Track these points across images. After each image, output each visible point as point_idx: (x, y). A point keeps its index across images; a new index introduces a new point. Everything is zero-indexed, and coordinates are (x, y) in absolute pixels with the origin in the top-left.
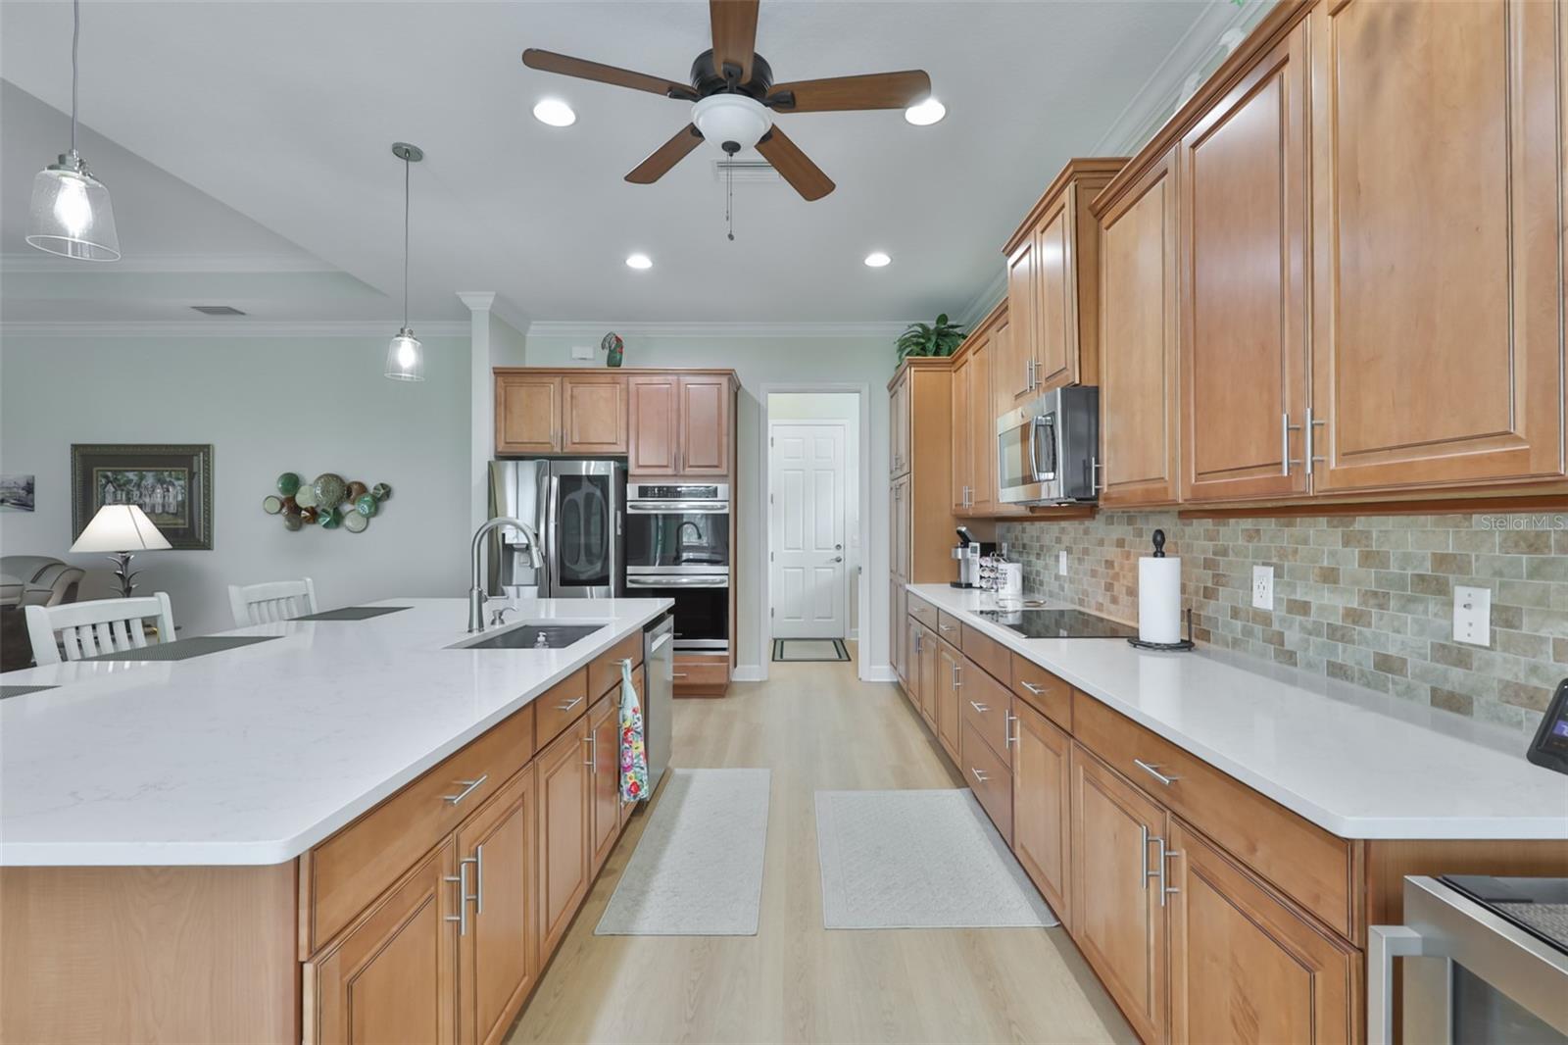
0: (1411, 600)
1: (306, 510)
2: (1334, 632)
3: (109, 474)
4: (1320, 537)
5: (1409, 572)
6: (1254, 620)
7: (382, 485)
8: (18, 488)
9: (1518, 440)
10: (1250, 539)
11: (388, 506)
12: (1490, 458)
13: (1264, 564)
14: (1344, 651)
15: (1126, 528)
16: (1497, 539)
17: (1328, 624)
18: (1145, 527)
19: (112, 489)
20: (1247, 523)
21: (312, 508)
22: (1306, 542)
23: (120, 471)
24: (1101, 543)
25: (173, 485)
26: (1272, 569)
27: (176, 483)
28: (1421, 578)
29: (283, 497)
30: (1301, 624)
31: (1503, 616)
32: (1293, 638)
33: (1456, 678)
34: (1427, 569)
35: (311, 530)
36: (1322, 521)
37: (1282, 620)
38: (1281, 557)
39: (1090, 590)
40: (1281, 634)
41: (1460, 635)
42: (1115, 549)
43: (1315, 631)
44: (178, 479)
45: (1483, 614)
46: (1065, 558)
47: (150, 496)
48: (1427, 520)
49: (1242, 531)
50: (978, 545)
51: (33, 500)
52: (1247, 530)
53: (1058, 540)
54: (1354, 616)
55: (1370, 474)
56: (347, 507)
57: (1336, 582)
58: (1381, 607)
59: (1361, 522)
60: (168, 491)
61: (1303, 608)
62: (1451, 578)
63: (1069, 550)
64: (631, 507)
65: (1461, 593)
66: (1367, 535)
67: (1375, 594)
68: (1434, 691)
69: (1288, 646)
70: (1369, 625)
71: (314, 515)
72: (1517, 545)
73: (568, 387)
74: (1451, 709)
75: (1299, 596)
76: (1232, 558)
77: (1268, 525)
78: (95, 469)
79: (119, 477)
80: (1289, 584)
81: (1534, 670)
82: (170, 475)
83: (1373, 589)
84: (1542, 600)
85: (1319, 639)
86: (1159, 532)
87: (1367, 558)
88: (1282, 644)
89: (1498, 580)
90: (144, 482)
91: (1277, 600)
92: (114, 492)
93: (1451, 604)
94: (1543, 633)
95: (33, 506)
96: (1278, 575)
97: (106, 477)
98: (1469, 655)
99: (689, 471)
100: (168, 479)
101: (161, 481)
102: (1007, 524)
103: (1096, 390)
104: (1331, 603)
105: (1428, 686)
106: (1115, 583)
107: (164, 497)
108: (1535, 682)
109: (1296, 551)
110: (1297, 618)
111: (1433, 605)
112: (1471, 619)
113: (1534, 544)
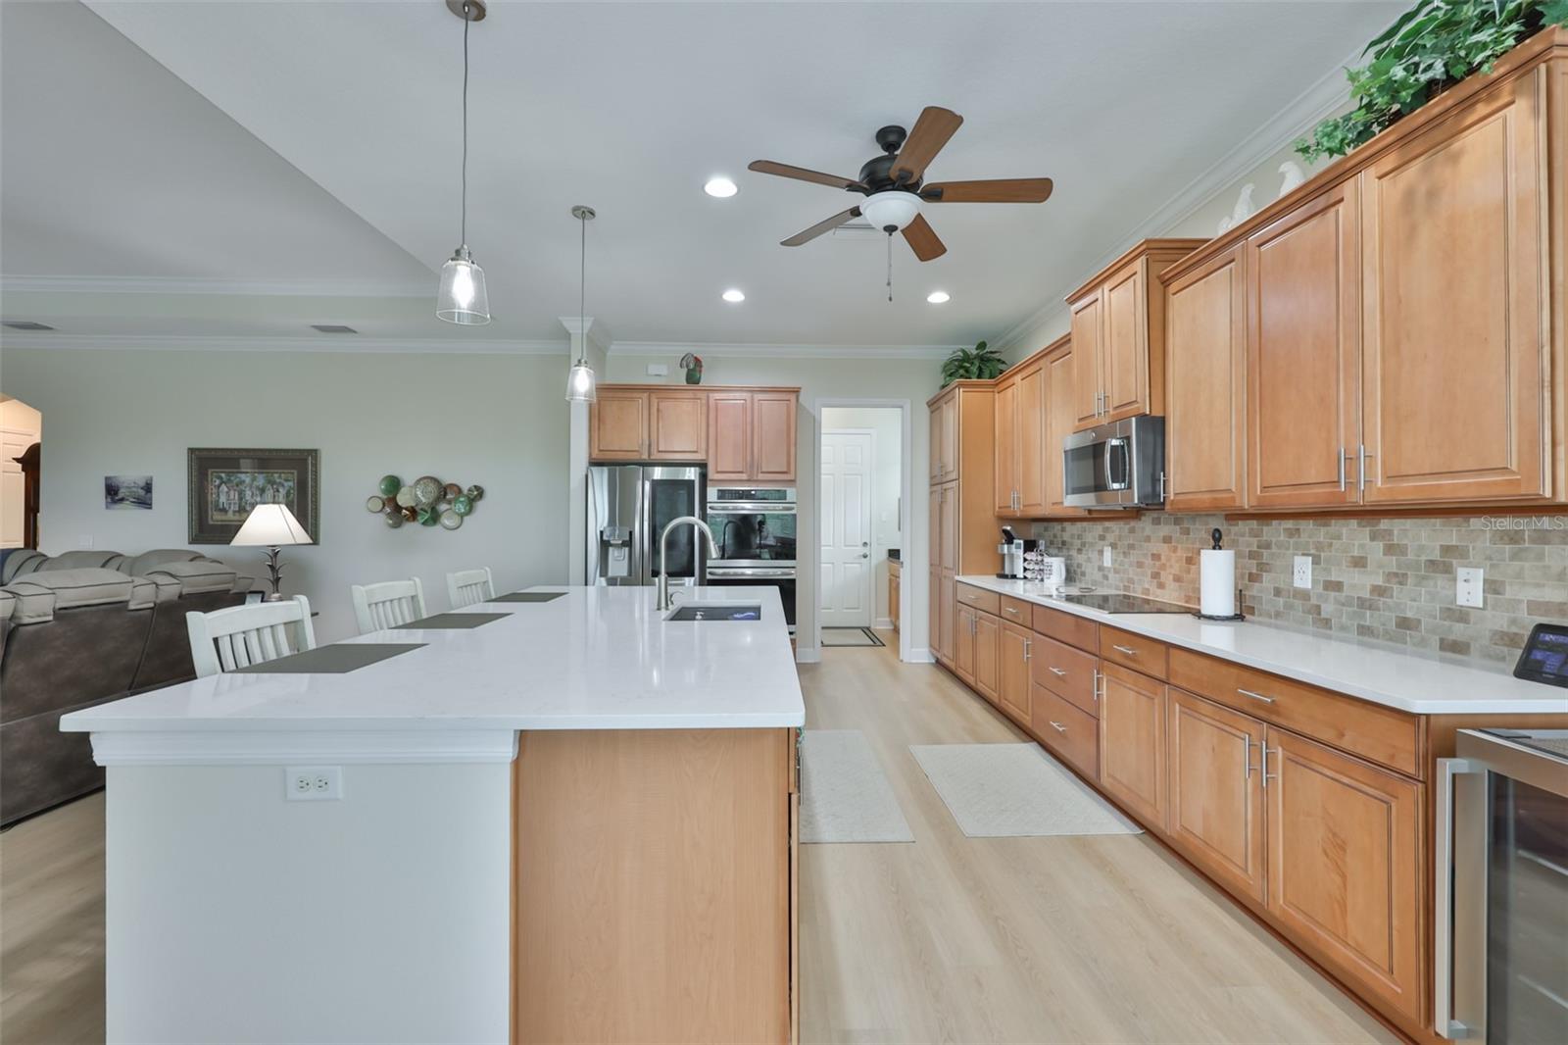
0: (1424, 578)
1: (406, 509)
2: (1362, 603)
3: (223, 475)
4: (1353, 536)
5: (1424, 558)
6: (1294, 597)
7: (475, 487)
8: (138, 487)
9: (1513, 473)
10: (1291, 535)
11: (480, 505)
12: (1495, 483)
13: (1303, 555)
14: (1371, 616)
15: (1173, 527)
16: (1488, 535)
17: (1358, 598)
18: (1192, 527)
19: (226, 489)
20: (1289, 524)
21: (412, 507)
22: (1339, 537)
23: (233, 473)
24: (1148, 539)
25: (283, 486)
26: (1310, 558)
27: (286, 484)
28: (1432, 562)
29: (385, 497)
30: (1335, 598)
31: (1492, 587)
32: (1328, 609)
33: (1458, 631)
34: (1436, 555)
35: (412, 528)
36: (1353, 523)
37: (1320, 596)
38: (1317, 549)
39: (1136, 578)
40: (1318, 607)
41: (1461, 601)
42: (1162, 544)
43: (1348, 603)
44: (287, 480)
45: (1478, 587)
46: (1109, 554)
47: (261, 495)
48: (1437, 522)
49: (1285, 529)
50: (1022, 542)
51: (151, 499)
52: (1289, 529)
53: (1102, 538)
54: (1379, 591)
55: (1408, 491)
56: (443, 507)
57: (1364, 566)
58: (1401, 583)
59: (1385, 524)
60: (278, 491)
61: (1337, 586)
62: (1455, 562)
63: (1114, 546)
64: (710, 508)
65: (1462, 572)
66: (1390, 533)
67: (1396, 575)
68: (1442, 640)
69: (1324, 615)
70: (1392, 597)
71: (414, 513)
72: (1502, 539)
73: (655, 402)
74: (1454, 651)
75: (1333, 578)
76: (1274, 549)
77: (1307, 526)
78: (210, 471)
79: (232, 478)
80: (1325, 570)
81: (1514, 621)
82: (280, 477)
83: (1395, 570)
84: (1519, 575)
85: (1350, 609)
86: (1217, 530)
87: (1390, 549)
88: (1319, 614)
89: (1488, 563)
90: (255, 483)
91: (1314, 581)
92: (227, 492)
93: (1455, 580)
94: (1521, 597)
95: (151, 504)
96: (1316, 561)
97: (221, 478)
98: (1468, 614)
99: (761, 477)
100: (278, 481)
101: (272, 483)
102: (1045, 524)
103: (1163, 420)
104: (1360, 582)
105: (1437, 638)
106: (1162, 573)
107: (274, 496)
108: (1514, 629)
109: (1331, 545)
110: (1332, 594)
111: (1441, 581)
112: (1469, 589)
113: (1514, 538)
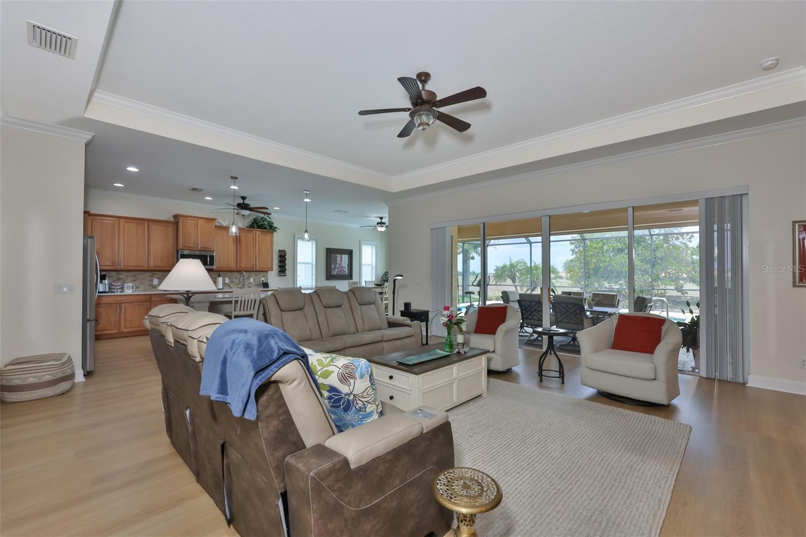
31: (254, 280)
33: (250, 285)
61: (233, 282)
75: (233, 280)
77: (228, 273)
96: (229, 278)
110: (233, 283)
111: (248, 280)
112: (252, 280)
113: (255, 274)
